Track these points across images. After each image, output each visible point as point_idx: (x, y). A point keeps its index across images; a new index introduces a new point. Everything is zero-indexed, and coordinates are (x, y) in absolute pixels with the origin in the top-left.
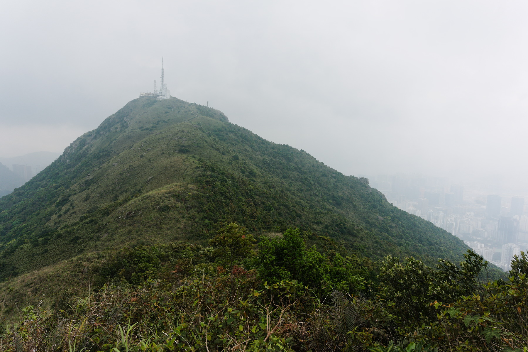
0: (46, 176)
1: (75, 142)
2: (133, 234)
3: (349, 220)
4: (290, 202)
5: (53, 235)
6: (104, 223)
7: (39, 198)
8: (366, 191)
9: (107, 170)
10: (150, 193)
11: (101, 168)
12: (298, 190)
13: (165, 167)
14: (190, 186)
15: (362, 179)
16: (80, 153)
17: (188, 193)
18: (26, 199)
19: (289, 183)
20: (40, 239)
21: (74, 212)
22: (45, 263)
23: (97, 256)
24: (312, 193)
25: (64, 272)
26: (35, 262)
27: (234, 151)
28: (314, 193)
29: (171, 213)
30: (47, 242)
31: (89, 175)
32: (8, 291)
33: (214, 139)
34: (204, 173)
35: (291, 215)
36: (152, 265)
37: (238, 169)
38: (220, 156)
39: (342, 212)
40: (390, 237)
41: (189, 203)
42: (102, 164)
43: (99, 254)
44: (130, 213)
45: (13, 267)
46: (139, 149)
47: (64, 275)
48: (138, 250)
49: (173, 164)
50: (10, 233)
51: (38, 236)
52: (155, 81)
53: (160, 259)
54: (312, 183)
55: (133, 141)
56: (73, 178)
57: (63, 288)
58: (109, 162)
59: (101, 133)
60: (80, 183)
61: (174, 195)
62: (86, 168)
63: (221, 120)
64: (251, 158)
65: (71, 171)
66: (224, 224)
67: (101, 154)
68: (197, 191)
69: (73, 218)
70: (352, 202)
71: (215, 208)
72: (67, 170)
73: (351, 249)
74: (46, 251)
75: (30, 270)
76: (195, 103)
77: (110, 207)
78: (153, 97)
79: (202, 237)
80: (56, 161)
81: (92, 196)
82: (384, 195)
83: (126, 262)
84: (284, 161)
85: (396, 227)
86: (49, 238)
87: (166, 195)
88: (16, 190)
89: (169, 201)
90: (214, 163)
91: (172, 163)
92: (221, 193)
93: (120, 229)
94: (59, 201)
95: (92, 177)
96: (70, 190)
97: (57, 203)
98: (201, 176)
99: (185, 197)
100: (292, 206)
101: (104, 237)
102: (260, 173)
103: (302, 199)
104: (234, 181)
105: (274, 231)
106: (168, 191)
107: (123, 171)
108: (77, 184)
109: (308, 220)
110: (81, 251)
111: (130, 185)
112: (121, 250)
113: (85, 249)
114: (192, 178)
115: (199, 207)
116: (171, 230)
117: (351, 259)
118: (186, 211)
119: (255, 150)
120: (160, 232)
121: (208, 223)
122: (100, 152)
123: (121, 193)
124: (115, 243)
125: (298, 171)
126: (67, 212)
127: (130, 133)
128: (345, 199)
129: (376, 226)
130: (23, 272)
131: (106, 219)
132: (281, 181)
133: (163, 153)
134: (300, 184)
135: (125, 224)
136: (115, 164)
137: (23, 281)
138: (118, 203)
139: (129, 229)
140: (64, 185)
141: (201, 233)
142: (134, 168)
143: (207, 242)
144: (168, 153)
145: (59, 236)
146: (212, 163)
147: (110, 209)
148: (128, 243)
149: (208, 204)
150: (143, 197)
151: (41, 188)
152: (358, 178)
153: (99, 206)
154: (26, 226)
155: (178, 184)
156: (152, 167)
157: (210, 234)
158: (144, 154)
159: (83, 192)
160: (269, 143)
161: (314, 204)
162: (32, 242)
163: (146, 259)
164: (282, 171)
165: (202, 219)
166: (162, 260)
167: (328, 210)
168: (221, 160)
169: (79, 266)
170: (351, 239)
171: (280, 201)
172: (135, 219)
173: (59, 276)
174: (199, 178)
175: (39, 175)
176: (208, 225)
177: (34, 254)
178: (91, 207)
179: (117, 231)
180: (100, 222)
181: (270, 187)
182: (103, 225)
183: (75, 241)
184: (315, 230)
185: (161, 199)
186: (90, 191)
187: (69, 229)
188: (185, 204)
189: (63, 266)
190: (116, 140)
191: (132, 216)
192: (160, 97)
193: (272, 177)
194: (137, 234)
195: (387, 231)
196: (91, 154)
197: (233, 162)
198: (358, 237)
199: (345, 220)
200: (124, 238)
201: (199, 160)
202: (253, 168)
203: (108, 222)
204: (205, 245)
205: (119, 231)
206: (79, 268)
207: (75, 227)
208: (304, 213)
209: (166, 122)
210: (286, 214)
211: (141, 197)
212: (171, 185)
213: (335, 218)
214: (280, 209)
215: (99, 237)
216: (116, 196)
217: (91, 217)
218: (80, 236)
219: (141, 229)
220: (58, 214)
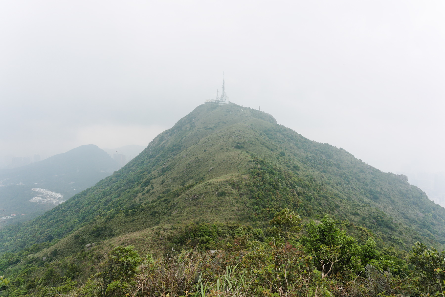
0: (135, 164)
1: (156, 138)
2: (196, 213)
3: (386, 214)
4: (329, 194)
5: (138, 208)
6: (175, 202)
7: (130, 180)
8: (405, 188)
9: (178, 161)
10: (211, 181)
11: (174, 159)
12: (337, 184)
13: (223, 160)
14: (244, 176)
15: (401, 175)
16: (159, 147)
17: (241, 182)
18: (121, 180)
19: (328, 177)
20: (130, 211)
21: (153, 192)
22: (132, 229)
23: (171, 228)
24: (350, 187)
25: (148, 237)
26: (126, 227)
27: (281, 148)
28: (352, 187)
29: (227, 198)
30: (134, 214)
31: (165, 164)
32: (110, 246)
33: (264, 137)
34: (256, 166)
35: (330, 205)
36: (212, 238)
37: (284, 164)
38: (269, 152)
39: (380, 206)
40: (432, 234)
41: (242, 190)
42: (175, 156)
43: (172, 226)
44: (195, 196)
45: (111, 230)
46: (203, 144)
47: (147, 239)
48: (202, 226)
49: (230, 158)
50: (110, 204)
51: (128, 208)
52: (217, 90)
53: (218, 235)
54: (351, 178)
55: (199, 138)
56: (154, 166)
57: (146, 249)
58: (180, 154)
59: (175, 131)
60: (158, 170)
61: (230, 183)
62: (163, 159)
63: (270, 122)
64: (295, 155)
65: (152, 160)
66: (271, 209)
67: (175, 148)
68: (249, 181)
69: (153, 197)
70: (390, 198)
71: (264, 196)
72: (150, 159)
73: (389, 241)
74: (134, 220)
75: (122, 233)
76: (249, 108)
77: (179, 190)
78: (216, 103)
79: (252, 220)
80: (142, 152)
81: (167, 180)
82: (424, 192)
83: (192, 234)
84: (324, 158)
85: (438, 225)
86: (136, 210)
87: (224, 183)
88: (115, 172)
89: (226, 188)
90: (264, 158)
91: (229, 156)
92: (269, 183)
93: (187, 208)
94: (143, 183)
95: (167, 166)
96: (151, 175)
97: (142, 184)
98: (253, 169)
99: (239, 185)
100: (331, 198)
101: (175, 213)
102: (303, 168)
103: (341, 192)
104: (281, 174)
105: (314, 218)
106: (226, 179)
107: (190, 162)
108: (156, 170)
109: (346, 211)
110: (157, 223)
111: (195, 173)
112: (189, 225)
113: (161, 221)
114: (245, 169)
115: (250, 195)
116: (227, 212)
117: (388, 251)
118: (239, 197)
119: (300, 148)
120: (218, 213)
121: (257, 208)
122: (174, 146)
123: (188, 179)
124: (183, 219)
125: (337, 167)
126: (149, 192)
127: (196, 132)
128: (383, 194)
129: (415, 222)
130: (118, 234)
131: (177, 199)
132: (321, 175)
133: (222, 148)
134: (338, 178)
135: (191, 205)
136: (184, 156)
137: (120, 241)
138: (186, 187)
139: (194, 208)
140: (147, 171)
141: (251, 216)
142: (199, 160)
143: (256, 224)
144: (226, 148)
145: (143, 210)
146: (262, 158)
147: (180, 191)
148: (193, 220)
149: (258, 192)
150: (205, 184)
151: (132, 172)
152: (397, 175)
153: (171, 189)
154: (120, 200)
155: (234, 174)
156: (213, 160)
157: (258, 217)
158: (207, 149)
159: (160, 177)
160: (311, 142)
161: (352, 197)
162: (124, 213)
163: (207, 234)
164: (323, 166)
165: (253, 205)
166: (219, 236)
167: (366, 203)
168: (270, 156)
169: (158, 234)
170: (389, 232)
171: (320, 192)
172: (198, 201)
173: (144, 240)
174: (251, 170)
175: (131, 162)
176: (257, 210)
177: (125, 221)
178: (166, 189)
179: (185, 210)
180: (172, 202)
181: (311, 180)
182: (174, 204)
183: (153, 214)
184: (352, 220)
185: (219, 186)
186: (165, 176)
187: (150, 205)
188: (239, 191)
189: (147, 233)
190: (185, 137)
191: (196, 198)
192: (221, 103)
193: (314, 171)
194: (200, 213)
195: (428, 228)
196: (167, 147)
197: (280, 158)
198: (396, 231)
199: (382, 214)
200: (190, 215)
201: (252, 155)
202: (297, 163)
203: (178, 202)
204: (254, 226)
205: (186, 209)
206: (158, 235)
207: (154, 204)
208: (342, 204)
209: (225, 123)
210: (326, 205)
211: (204, 183)
212: (228, 175)
213: (373, 211)
214: (320, 199)
215: (170, 213)
216: (184, 182)
217: (166, 197)
218: (157, 211)
219: (203, 209)
220: (142, 193)
